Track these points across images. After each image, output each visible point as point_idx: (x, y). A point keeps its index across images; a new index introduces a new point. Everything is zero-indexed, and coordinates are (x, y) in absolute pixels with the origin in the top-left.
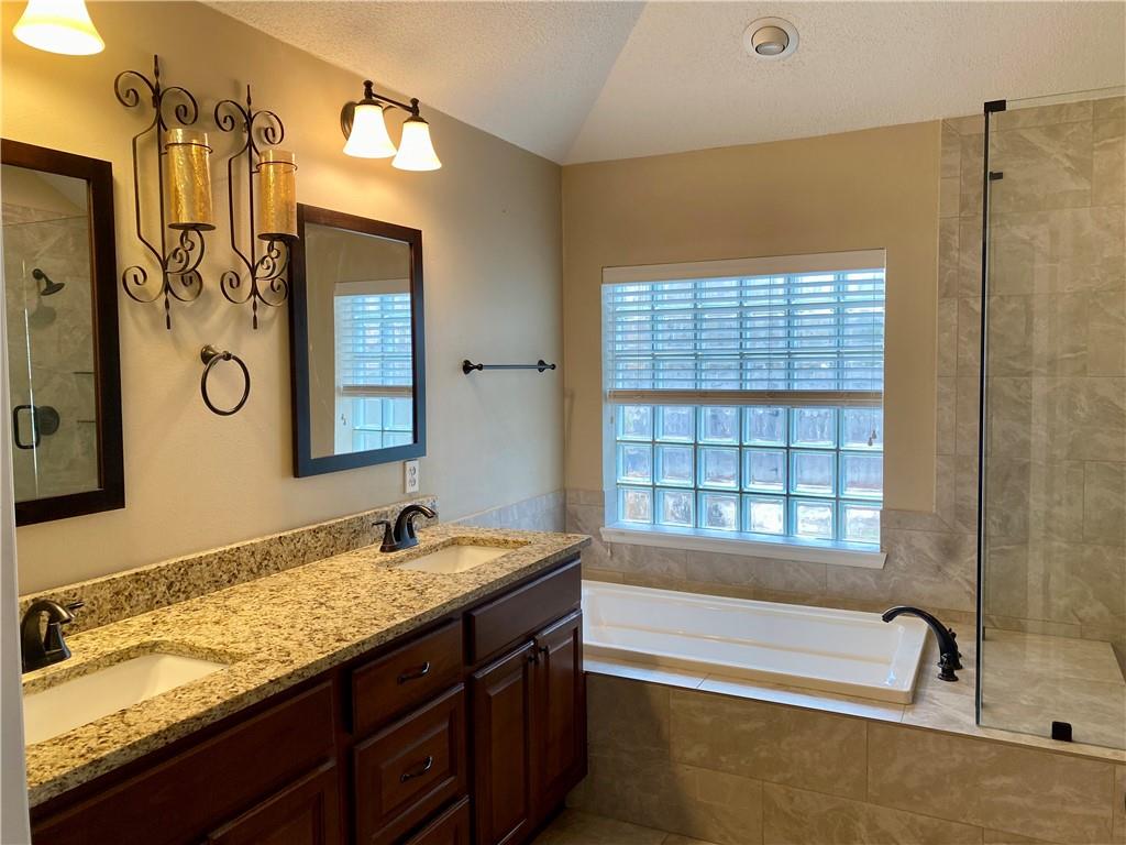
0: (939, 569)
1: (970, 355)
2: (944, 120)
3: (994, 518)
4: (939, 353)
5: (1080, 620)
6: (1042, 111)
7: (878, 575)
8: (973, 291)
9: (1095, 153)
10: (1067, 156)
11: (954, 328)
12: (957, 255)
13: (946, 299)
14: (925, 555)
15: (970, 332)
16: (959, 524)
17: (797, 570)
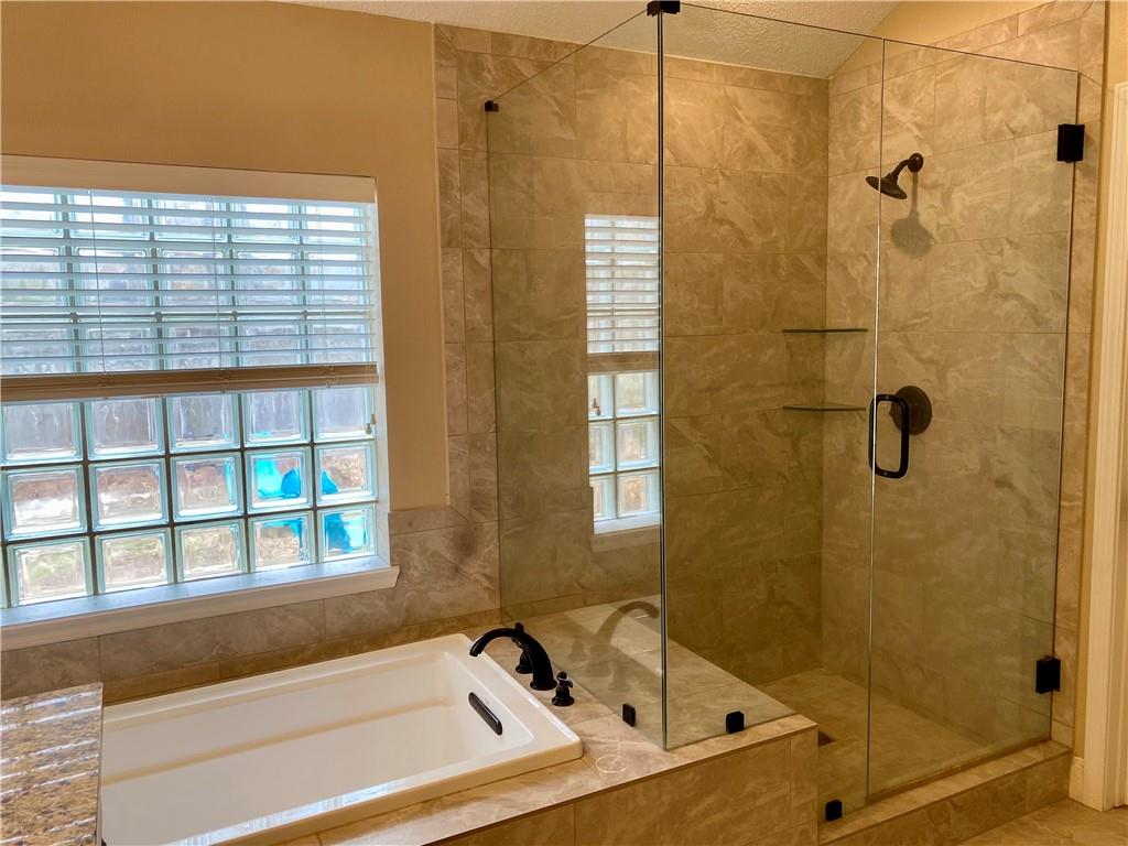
0: (457, 569)
1: (478, 316)
2: (436, 25)
3: (506, 499)
4: (446, 315)
5: (583, 587)
6: (533, 43)
7: (389, 595)
8: (477, 240)
9: (579, 101)
10: (555, 99)
11: (460, 284)
12: (458, 196)
13: (450, 249)
14: (441, 556)
15: (476, 290)
16: (475, 513)
17: (285, 618)
